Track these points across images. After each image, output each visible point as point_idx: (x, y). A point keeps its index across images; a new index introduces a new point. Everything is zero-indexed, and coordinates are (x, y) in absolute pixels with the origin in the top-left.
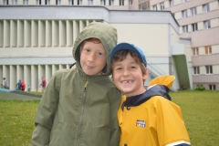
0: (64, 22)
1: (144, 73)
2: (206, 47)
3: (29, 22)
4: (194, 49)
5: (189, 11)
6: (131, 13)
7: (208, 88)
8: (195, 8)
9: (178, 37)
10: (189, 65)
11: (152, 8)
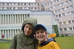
0: (16, 15)
1: (46, 34)
2: (64, 22)
3: (4, 15)
4: (60, 23)
5: (58, 11)
6: (39, 12)
7: (65, 36)
8: (60, 10)
9: (55, 19)
10: (59, 28)
11: (46, 10)
